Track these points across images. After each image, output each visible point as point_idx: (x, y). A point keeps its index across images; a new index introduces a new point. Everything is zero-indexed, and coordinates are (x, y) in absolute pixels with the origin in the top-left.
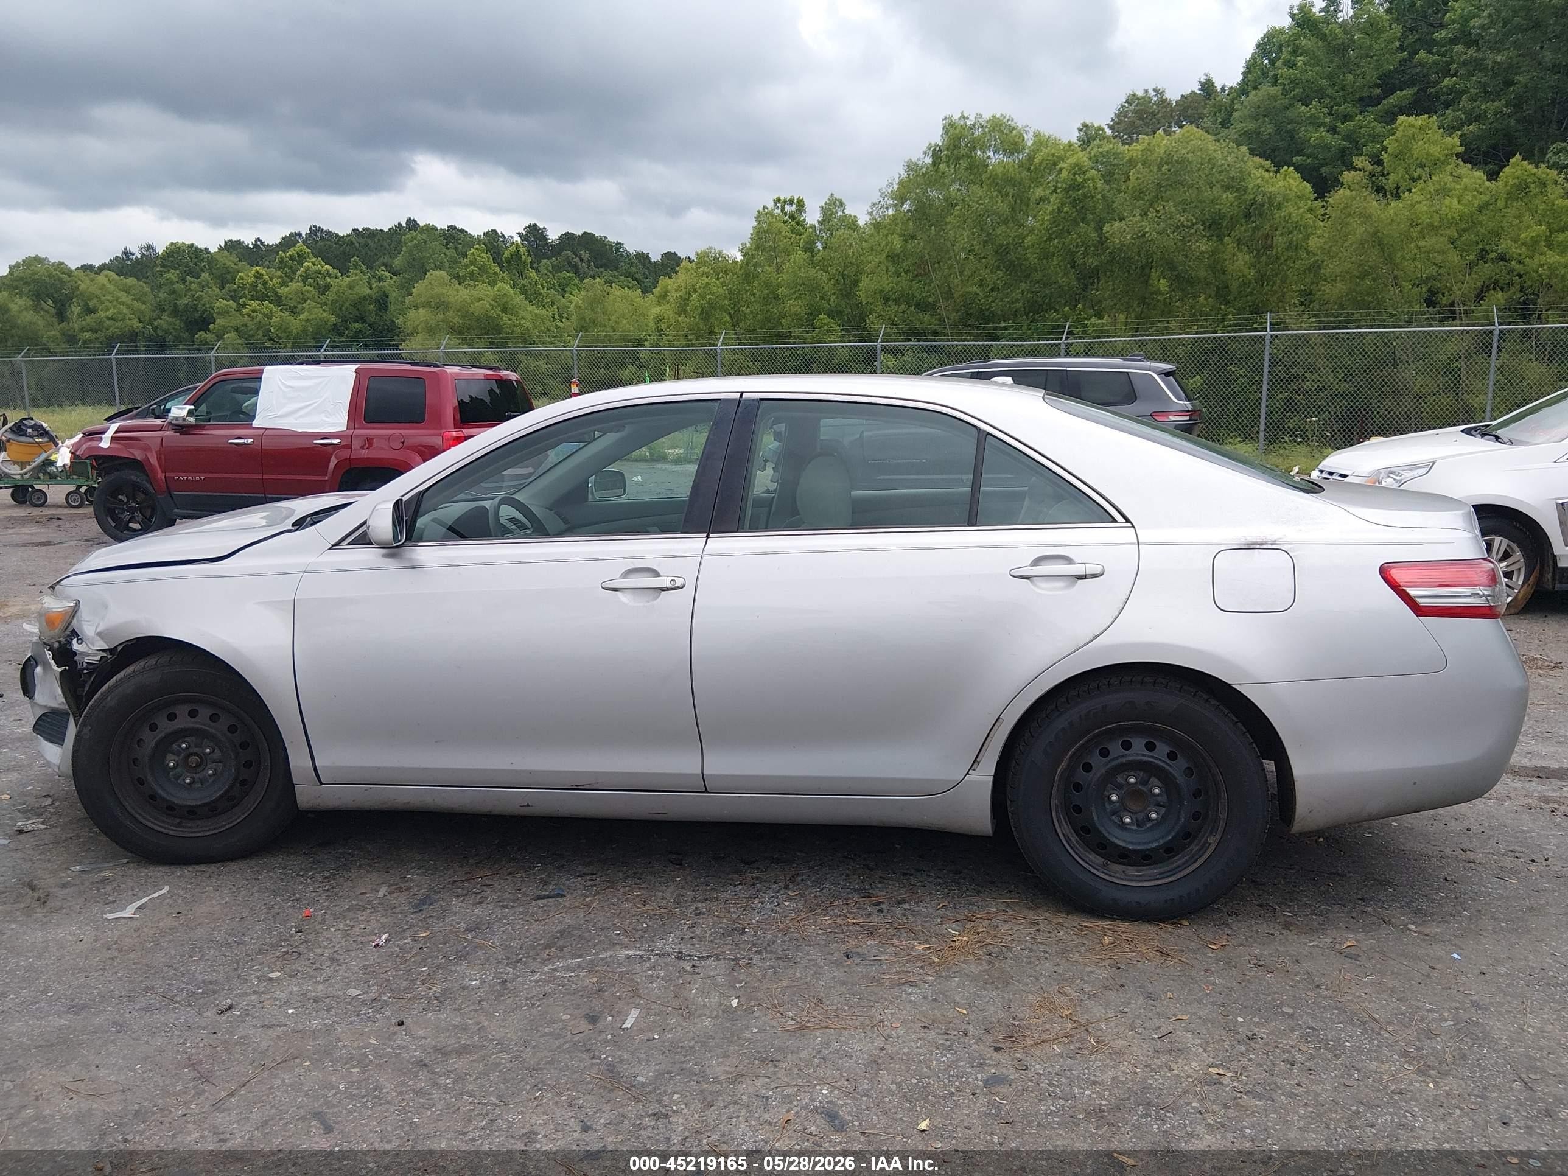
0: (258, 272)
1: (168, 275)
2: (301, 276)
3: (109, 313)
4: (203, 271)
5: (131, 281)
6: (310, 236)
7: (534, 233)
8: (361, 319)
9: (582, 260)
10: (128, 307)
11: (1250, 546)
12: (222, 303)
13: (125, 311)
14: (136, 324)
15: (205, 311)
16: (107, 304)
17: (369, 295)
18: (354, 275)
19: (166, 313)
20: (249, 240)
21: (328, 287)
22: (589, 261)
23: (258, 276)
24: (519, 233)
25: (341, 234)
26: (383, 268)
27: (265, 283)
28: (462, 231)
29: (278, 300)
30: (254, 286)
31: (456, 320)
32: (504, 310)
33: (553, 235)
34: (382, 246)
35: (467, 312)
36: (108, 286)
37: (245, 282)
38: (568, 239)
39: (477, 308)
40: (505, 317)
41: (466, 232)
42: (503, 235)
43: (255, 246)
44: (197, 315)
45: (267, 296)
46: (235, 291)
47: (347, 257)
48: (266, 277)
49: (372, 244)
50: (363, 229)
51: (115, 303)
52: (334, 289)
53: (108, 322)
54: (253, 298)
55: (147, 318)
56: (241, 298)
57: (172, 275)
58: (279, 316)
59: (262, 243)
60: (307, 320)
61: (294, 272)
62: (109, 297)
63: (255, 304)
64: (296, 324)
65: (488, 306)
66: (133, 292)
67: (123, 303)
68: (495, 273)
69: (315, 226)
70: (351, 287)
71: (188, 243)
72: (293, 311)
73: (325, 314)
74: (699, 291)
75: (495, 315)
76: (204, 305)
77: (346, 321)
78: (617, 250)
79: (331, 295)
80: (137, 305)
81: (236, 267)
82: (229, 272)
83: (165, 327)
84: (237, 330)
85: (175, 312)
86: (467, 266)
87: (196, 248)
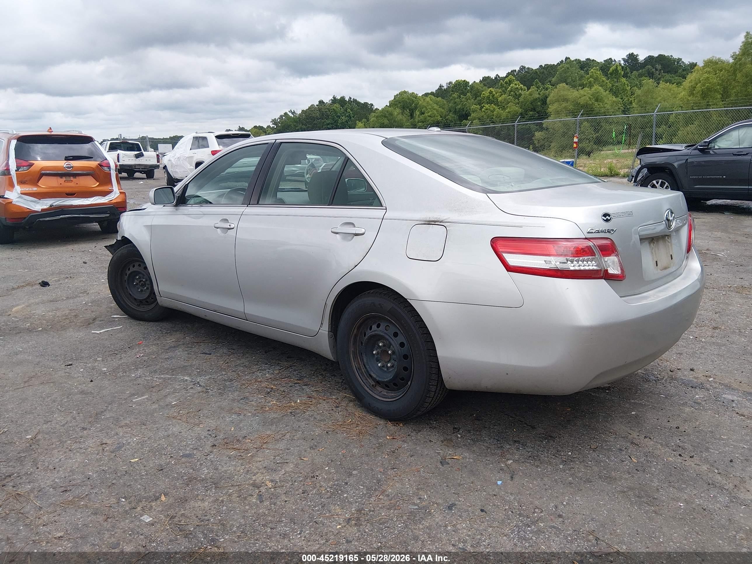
0: (491, 91)
1: (454, 95)
2: (509, 91)
3: (429, 114)
4: (468, 92)
5: (439, 99)
6: (520, 71)
7: (632, 57)
8: (534, 110)
9: (656, 70)
10: (437, 111)
11: (429, 223)
12: (474, 107)
13: (435, 113)
14: (439, 118)
15: (467, 111)
16: (429, 110)
17: (539, 98)
18: (533, 89)
19: (452, 112)
20: (493, 76)
21: (520, 95)
22: (660, 70)
23: (491, 92)
24: (623, 59)
25: (534, 69)
26: (549, 83)
27: (493, 96)
28: (593, 60)
29: (497, 104)
30: (488, 97)
31: (571, 107)
32: (597, 100)
33: (641, 58)
34: (550, 72)
35: (577, 102)
36: (430, 101)
37: (485, 96)
38: (650, 59)
39: (582, 101)
40: (596, 104)
41: (595, 61)
42: (615, 60)
43: (496, 78)
44: (464, 113)
45: (494, 102)
46: (480, 100)
47: (533, 79)
48: (494, 93)
49: (545, 72)
50: (545, 65)
51: (432, 109)
52: (522, 96)
53: (429, 118)
54: (488, 103)
55: (444, 115)
56: (482, 103)
57: (455, 95)
58: (497, 110)
59: (499, 77)
60: (509, 112)
61: (506, 89)
62: (430, 107)
63: (487, 106)
64: (504, 114)
65: (588, 99)
66: (439, 104)
67: (434, 109)
68: (603, 81)
69: (522, 66)
70: (531, 94)
71: (463, 80)
72: (504, 108)
73: (517, 108)
74: (702, 82)
75: (591, 103)
76: (466, 108)
77: (527, 111)
78: (678, 62)
79: (521, 99)
80: (440, 109)
81: (482, 89)
82: (479, 92)
83: (450, 119)
84: (479, 119)
85: (455, 112)
86: (588, 79)
87: (466, 82)
